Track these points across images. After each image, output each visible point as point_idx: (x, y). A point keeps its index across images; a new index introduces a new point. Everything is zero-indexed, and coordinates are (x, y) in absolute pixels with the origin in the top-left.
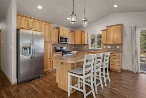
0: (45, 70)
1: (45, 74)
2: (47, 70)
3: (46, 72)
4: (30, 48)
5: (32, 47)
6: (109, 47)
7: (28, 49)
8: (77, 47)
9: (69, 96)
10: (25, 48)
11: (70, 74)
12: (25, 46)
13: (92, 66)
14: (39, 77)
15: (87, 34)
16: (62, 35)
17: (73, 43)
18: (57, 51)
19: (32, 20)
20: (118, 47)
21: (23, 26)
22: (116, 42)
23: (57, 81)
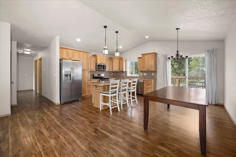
0: (83, 95)
1: (83, 98)
2: (84, 95)
3: (84, 96)
4: (70, 75)
5: (72, 75)
6: (145, 74)
7: (69, 76)
8: (116, 74)
9: (100, 110)
10: (66, 76)
11: (101, 94)
12: (66, 74)
13: (118, 88)
14: (78, 100)
15: (126, 61)
16: (99, 62)
17: (111, 70)
18: (95, 78)
19: (71, 51)
20: (153, 74)
21: (64, 57)
22: (150, 69)
23: (93, 102)
